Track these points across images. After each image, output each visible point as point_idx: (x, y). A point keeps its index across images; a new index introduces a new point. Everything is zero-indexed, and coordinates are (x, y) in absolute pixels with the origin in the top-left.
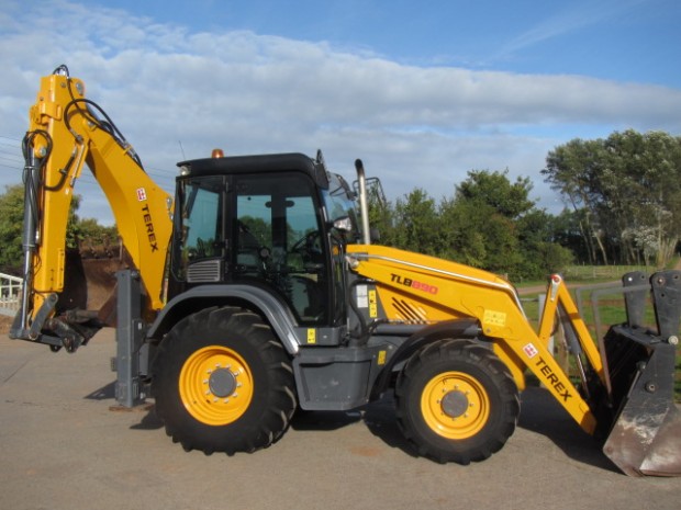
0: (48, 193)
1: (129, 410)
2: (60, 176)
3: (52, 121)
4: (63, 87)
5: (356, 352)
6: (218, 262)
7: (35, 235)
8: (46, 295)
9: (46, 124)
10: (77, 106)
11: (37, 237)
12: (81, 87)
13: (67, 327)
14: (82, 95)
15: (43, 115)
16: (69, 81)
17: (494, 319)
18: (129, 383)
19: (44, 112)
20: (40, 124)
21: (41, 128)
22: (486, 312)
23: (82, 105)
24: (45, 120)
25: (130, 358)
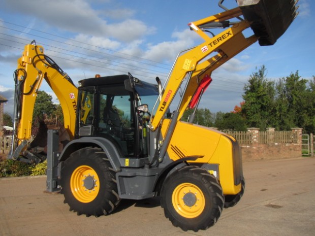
0: (24, 96)
1: (50, 193)
2: (30, 88)
3: (27, 64)
4: (33, 49)
5: (147, 171)
6: (90, 126)
7: (18, 114)
8: (22, 140)
9: (25, 66)
10: (39, 57)
11: (19, 115)
12: (42, 49)
13: (32, 155)
14: (42, 52)
15: (23, 62)
16: (36, 47)
17: (188, 64)
18: (51, 181)
19: (23, 61)
20: (22, 66)
21: (22, 67)
22: (183, 68)
23: (42, 57)
24: (24, 64)
25: (52, 169)
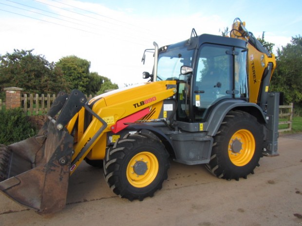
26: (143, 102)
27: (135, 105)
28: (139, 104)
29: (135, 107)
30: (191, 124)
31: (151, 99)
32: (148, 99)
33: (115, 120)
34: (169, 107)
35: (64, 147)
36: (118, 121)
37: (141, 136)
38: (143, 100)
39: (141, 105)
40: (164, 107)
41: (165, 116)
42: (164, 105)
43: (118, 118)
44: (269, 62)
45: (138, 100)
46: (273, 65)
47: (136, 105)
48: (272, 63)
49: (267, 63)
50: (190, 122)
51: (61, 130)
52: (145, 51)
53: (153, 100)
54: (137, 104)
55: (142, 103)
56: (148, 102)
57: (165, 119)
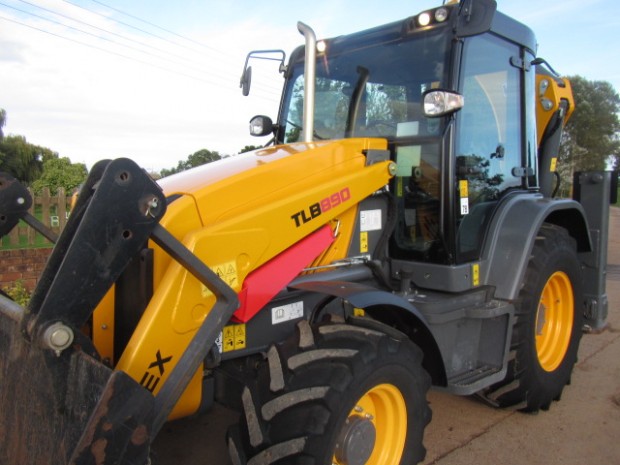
26: (317, 205)
27: (295, 217)
28: (308, 215)
29: (298, 224)
30: (454, 267)
31: (337, 194)
32: (329, 195)
33: (239, 273)
34: (372, 220)
35: (106, 450)
36: (250, 275)
37: (367, 332)
38: (318, 201)
39: (313, 216)
40: (362, 220)
41: (364, 246)
42: (363, 213)
43: (248, 267)
44: (562, 99)
45: (303, 200)
46: (568, 104)
47: (300, 218)
48: (566, 99)
49: (558, 101)
50: (448, 263)
51: (63, 353)
52: (249, 56)
53: (344, 200)
54: (303, 213)
55: (316, 210)
56: (329, 208)
57: (369, 257)
